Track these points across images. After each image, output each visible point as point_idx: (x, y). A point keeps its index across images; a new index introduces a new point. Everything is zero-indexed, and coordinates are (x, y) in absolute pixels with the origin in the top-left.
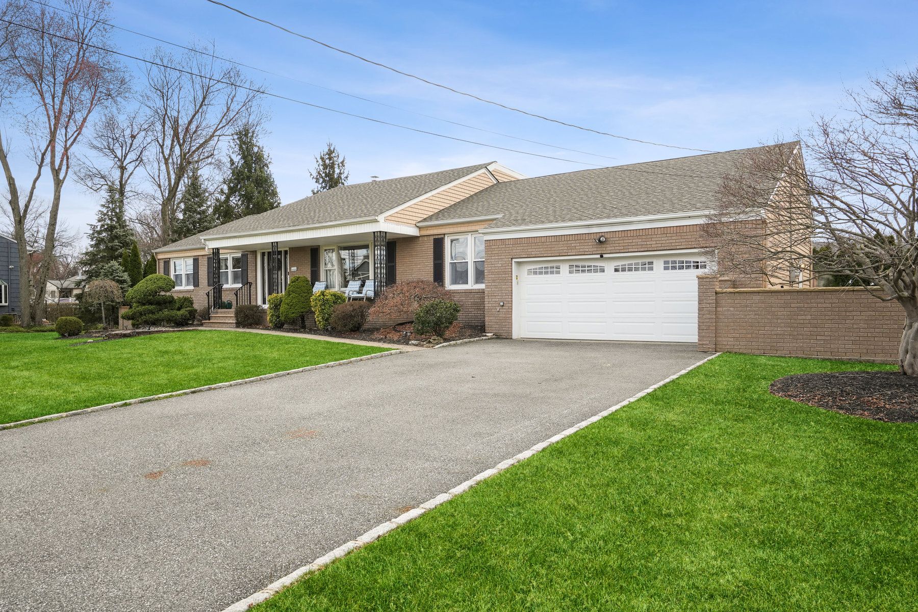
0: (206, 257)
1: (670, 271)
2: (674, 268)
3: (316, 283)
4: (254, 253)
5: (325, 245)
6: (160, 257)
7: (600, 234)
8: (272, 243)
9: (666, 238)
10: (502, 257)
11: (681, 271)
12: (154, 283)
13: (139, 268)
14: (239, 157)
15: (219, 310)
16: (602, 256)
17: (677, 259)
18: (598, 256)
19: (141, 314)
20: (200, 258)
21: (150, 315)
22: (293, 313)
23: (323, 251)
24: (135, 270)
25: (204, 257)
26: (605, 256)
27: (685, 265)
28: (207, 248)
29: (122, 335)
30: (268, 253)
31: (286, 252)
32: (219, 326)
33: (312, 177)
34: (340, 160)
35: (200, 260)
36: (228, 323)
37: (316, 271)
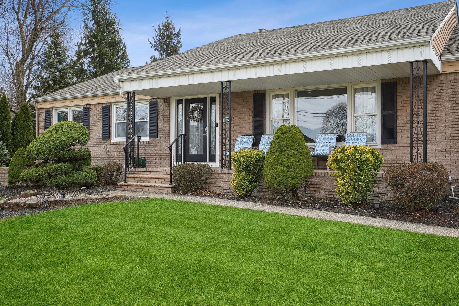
0: (101, 106)
3: (263, 136)
4: (167, 100)
5: (273, 90)
6: (40, 106)
8: (222, 82)
12: (68, 132)
13: (8, 120)
14: (93, 22)
15: (137, 169)
19: (51, 175)
20: (91, 107)
21: (63, 177)
22: (293, 178)
23: (271, 97)
24: (4, 122)
25: (97, 106)
28: (121, 91)
29: (25, 205)
30: (186, 100)
31: (213, 100)
32: (144, 190)
33: (151, 45)
34: (176, 32)
35: (93, 109)
36: (157, 187)
37: (261, 121)
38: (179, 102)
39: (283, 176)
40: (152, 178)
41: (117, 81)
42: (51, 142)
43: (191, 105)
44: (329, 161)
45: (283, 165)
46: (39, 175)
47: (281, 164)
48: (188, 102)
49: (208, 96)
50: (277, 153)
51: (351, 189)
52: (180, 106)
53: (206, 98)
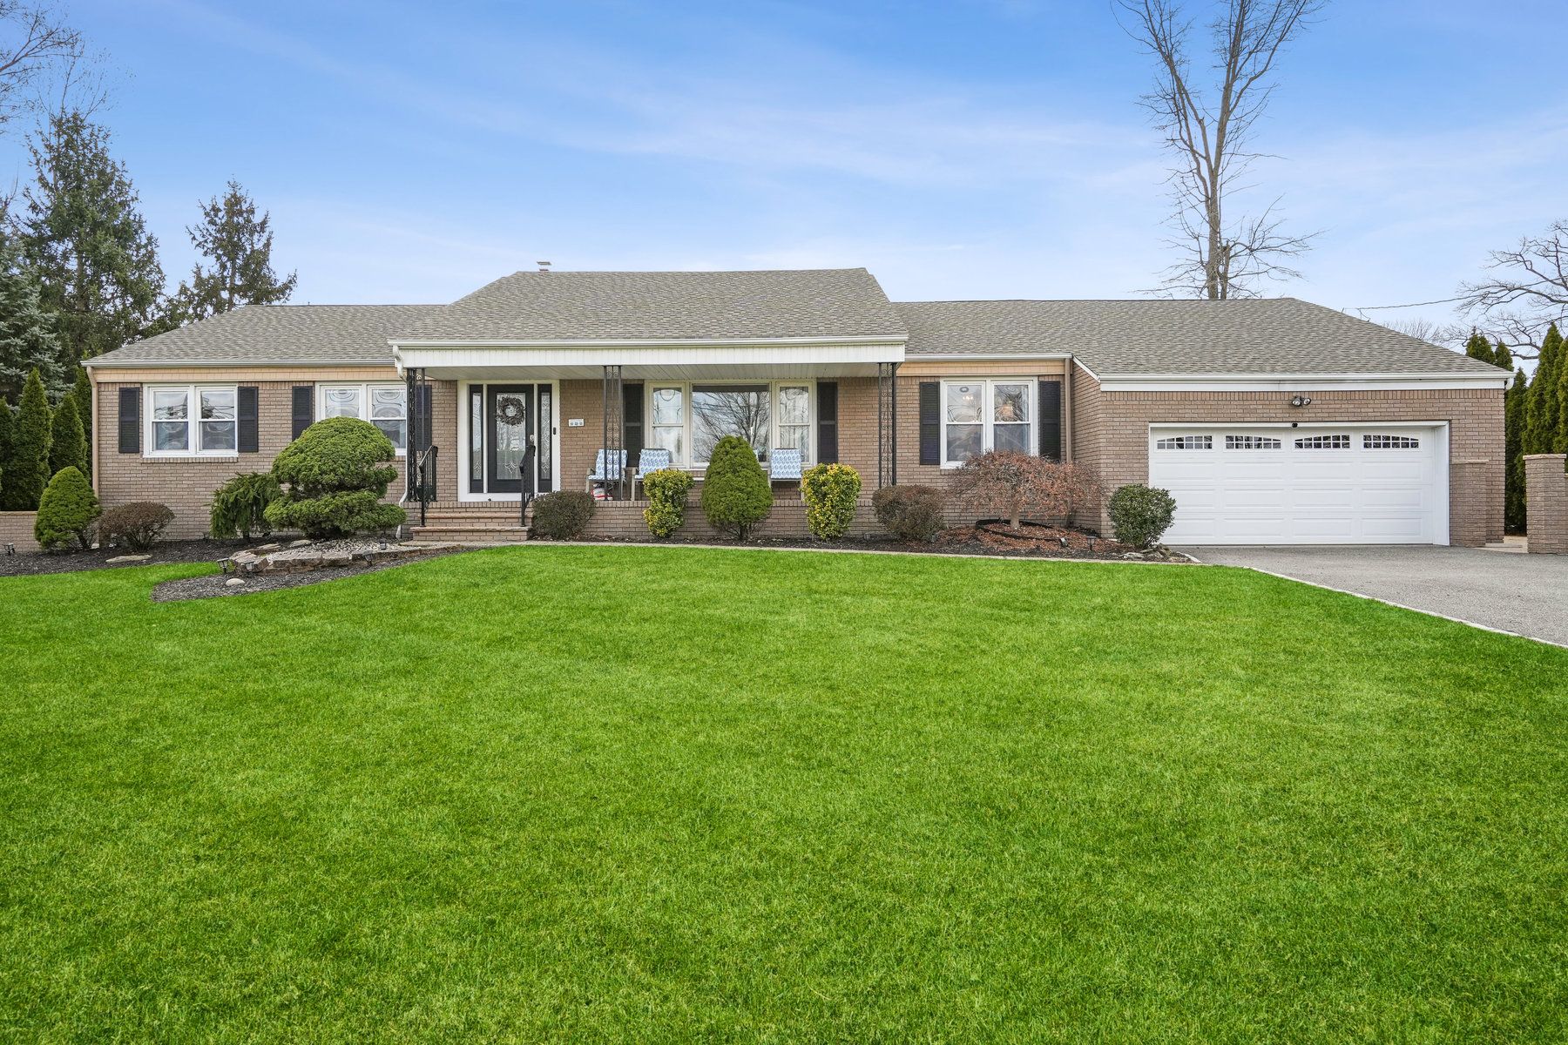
0: (288, 386)
1: (1372, 450)
2: (1377, 446)
3: (643, 451)
4: (451, 384)
5: (656, 381)
7: (1294, 395)
8: (605, 367)
9: (1386, 406)
10: (1133, 419)
11: (1386, 449)
16: (1295, 425)
17: (1382, 434)
18: (1290, 425)
20: (260, 387)
23: (652, 391)
25: (279, 386)
26: (1299, 425)
27: (1391, 441)
28: (399, 366)
29: (321, 562)
30: (489, 386)
31: (546, 389)
32: (469, 538)
33: (196, 243)
34: (257, 219)
35: (263, 394)
36: (499, 531)
37: (639, 428)
38: (474, 389)
39: (743, 505)
40: (479, 518)
41: (395, 349)
42: (344, 454)
43: (499, 397)
44: (803, 485)
45: (741, 491)
46: (331, 511)
47: (737, 489)
48: (494, 390)
49: (536, 383)
50: (729, 475)
51: (833, 518)
52: (476, 399)
53: (533, 385)
